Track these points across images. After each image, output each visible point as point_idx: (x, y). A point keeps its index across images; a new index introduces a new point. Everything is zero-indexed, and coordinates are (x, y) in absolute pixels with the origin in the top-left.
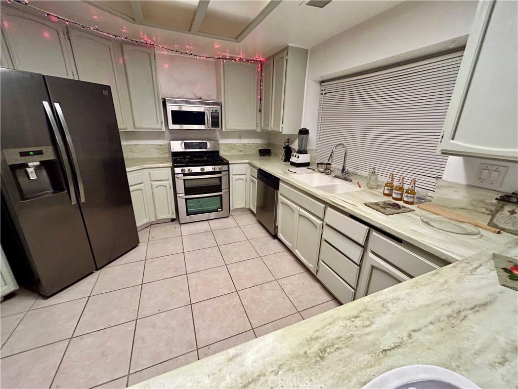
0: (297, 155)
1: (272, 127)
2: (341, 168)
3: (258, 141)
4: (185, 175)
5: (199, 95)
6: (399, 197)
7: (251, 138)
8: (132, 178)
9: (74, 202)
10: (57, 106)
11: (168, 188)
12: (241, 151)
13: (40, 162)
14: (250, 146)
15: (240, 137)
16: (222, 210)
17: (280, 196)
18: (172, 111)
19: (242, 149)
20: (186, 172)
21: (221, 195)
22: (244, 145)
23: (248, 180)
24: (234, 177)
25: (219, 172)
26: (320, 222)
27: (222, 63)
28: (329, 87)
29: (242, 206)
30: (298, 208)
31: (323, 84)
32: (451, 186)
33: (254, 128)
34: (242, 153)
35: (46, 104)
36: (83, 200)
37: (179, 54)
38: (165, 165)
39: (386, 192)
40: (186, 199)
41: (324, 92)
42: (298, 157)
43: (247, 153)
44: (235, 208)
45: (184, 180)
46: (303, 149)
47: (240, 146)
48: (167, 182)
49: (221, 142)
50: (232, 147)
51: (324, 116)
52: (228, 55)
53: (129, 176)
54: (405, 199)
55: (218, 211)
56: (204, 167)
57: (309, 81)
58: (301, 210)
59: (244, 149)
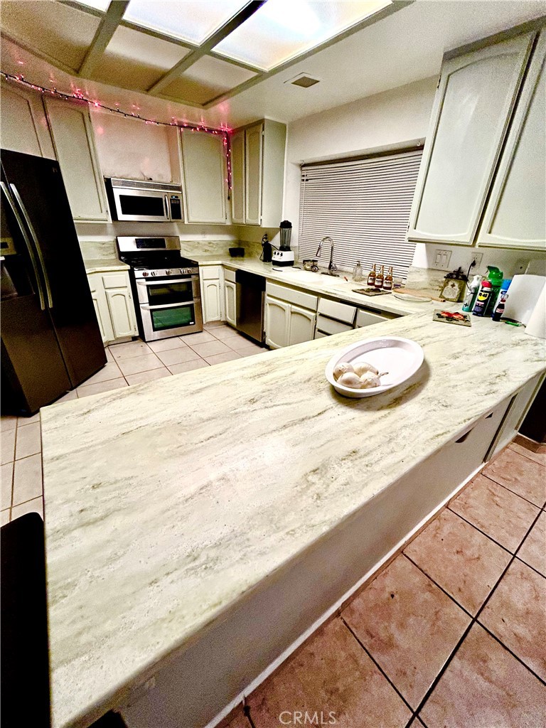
0: (280, 252)
1: (248, 219)
2: (328, 265)
3: (226, 238)
5: (148, 174)
6: (380, 284)
7: (218, 233)
9: (43, 307)
10: (13, 187)
11: (127, 297)
12: (206, 251)
13: (5, 257)
14: (217, 244)
15: (204, 233)
16: (194, 324)
17: (267, 298)
18: (120, 196)
19: (207, 248)
20: (150, 276)
21: (191, 306)
22: (210, 243)
23: (222, 285)
24: (205, 281)
25: (189, 276)
26: (313, 314)
27: (178, 131)
28: (310, 172)
29: (216, 318)
30: (290, 305)
31: (304, 168)
32: (418, 271)
33: (222, 220)
34: (208, 254)
35: (3, 185)
36: (51, 305)
37: (122, 116)
38: (117, 268)
39: (370, 281)
40: (152, 311)
41: (305, 178)
42: (282, 255)
43: (214, 253)
44: (208, 320)
45: (148, 286)
46: (285, 245)
47: (205, 245)
48: (125, 289)
49: (182, 238)
50: (196, 245)
51: (306, 205)
52: (185, 121)
54: (385, 285)
55: (190, 325)
56: (170, 270)
57: (289, 164)
58: (293, 307)
59: (210, 249)
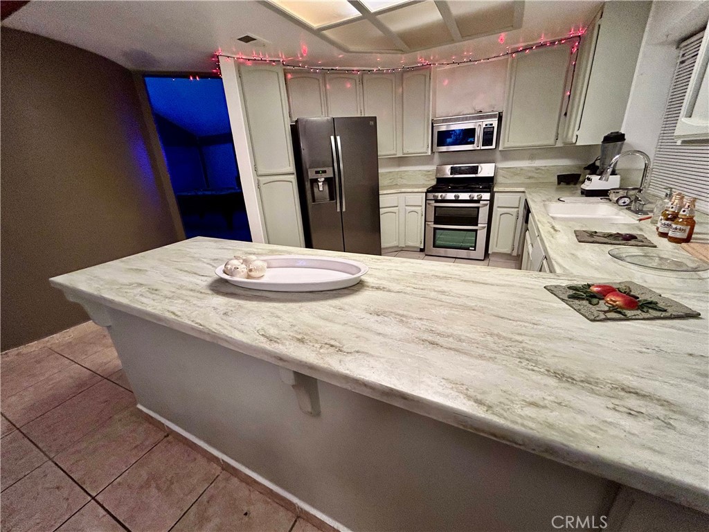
4: (437, 201)
5: (478, 109)
7: (552, 158)
8: (384, 201)
9: (338, 210)
10: (338, 138)
11: (420, 214)
12: (530, 178)
13: (325, 178)
14: (548, 170)
15: (532, 157)
16: (475, 250)
18: (439, 132)
19: (533, 174)
20: (440, 198)
21: (476, 231)
22: (538, 169)
24: (499, 209)
25: (478, 201)
27: (510, 59)
28: (690, 47)
29: (507, 250)
31: (682, 45)
33: (551, 141)
34: (532, 181)
35: (332, 138)
36: (344, 210)
37: (456, 65)
38: (420, 190)
40: (435, 229)
41: (680, 60)
43: (541, 181)
44: (495, 251)
45: (436, 207)
47: (529, 171)
48: (420, 208)
50: (516, 172)
53: (381, 198)
55: (469, 249)
56: (459, 194)
59: (536, 175)
